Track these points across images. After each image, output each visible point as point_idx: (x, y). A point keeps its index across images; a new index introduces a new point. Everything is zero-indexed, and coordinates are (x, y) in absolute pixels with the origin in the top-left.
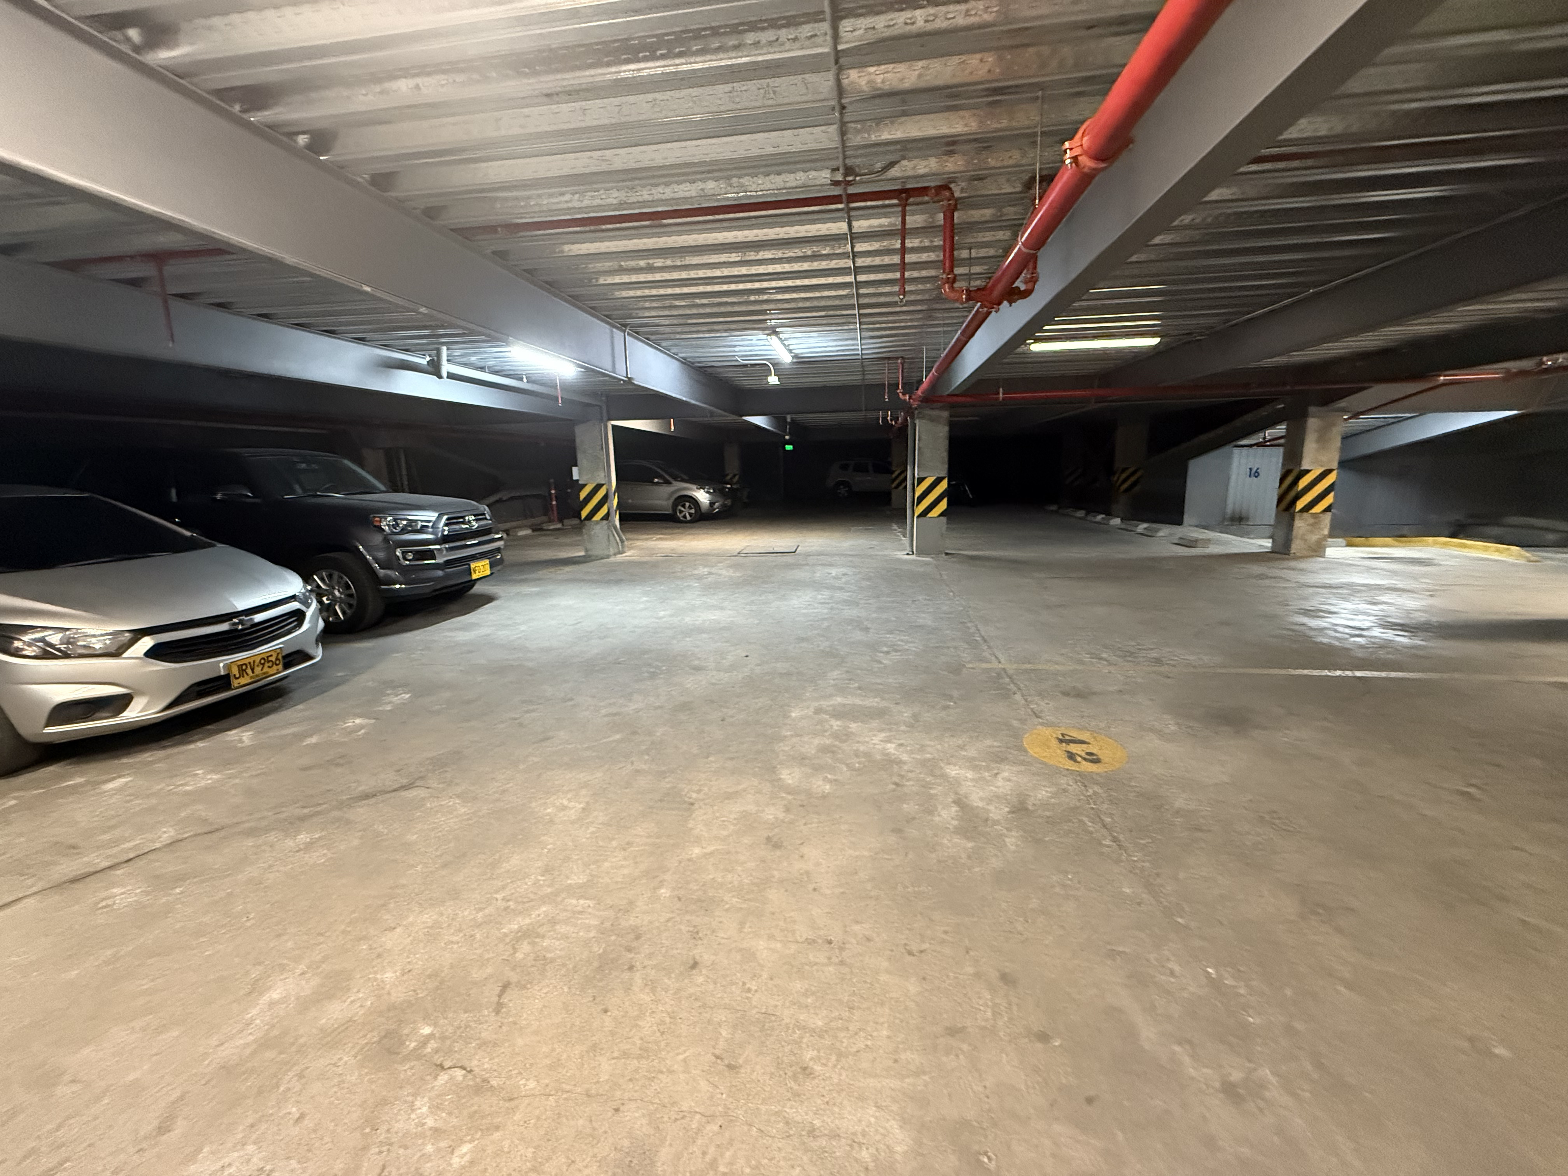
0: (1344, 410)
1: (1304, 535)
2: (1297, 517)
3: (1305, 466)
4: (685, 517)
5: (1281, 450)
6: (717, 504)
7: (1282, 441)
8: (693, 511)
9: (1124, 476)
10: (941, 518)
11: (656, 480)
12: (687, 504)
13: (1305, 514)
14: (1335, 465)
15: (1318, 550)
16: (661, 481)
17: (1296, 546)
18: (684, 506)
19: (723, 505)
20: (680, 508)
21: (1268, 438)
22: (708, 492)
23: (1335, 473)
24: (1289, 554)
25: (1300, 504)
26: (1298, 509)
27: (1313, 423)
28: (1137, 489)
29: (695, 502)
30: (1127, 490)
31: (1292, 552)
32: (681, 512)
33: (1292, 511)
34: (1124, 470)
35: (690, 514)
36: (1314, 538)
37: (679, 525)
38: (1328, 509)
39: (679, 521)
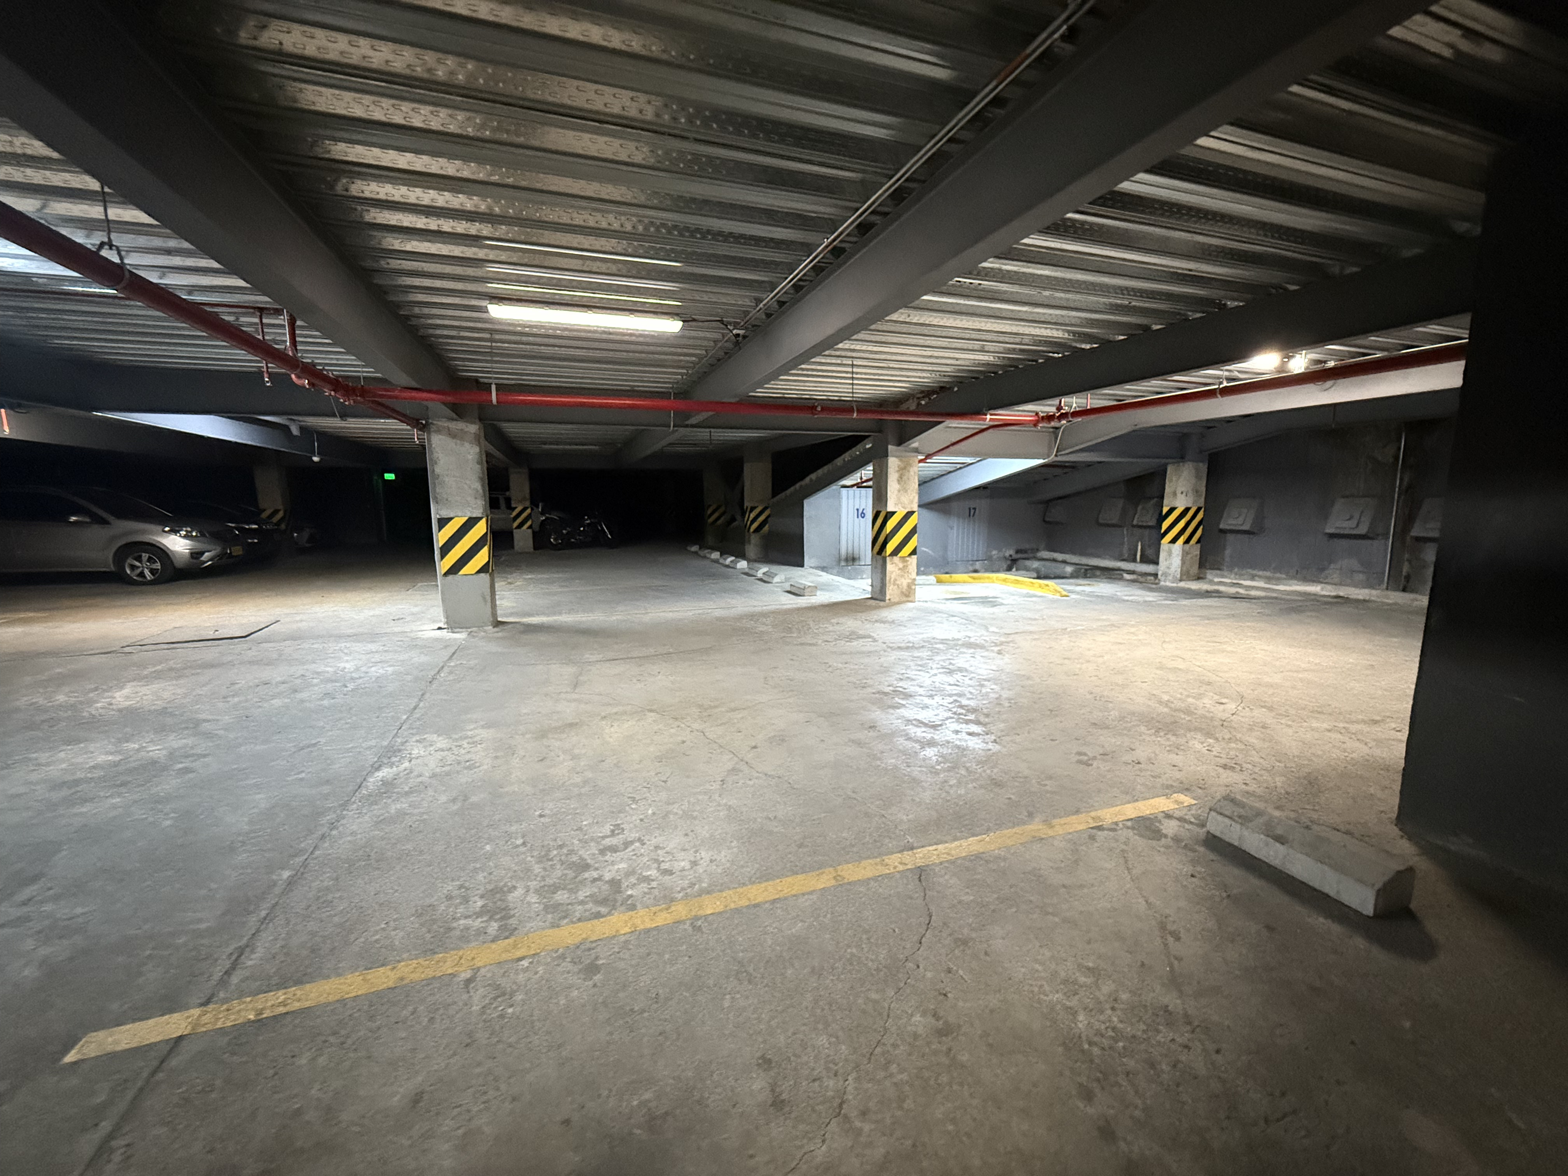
0: (917, 451)
1: (895, 580)
2: (888, 559)
3: (890, 508)
4: (142, 574)
5: (870, 491)
6: (207, 555)
7: (870, 483)
8: (158, 566)
9: (752, 516)
10: (482, 575)
11: (73, 519)
12: (145, 556)
13: (895, 558)
14: (915, 507)
15: (908, 594)
16: (88, 520)
17: (891, 592)
18: (139, 559)
19: (221, 556)
20: (130, 561)
21: (864, 478)
22: (185, 537)
23: (915, 515)
24: (884, 601)
25: (890, 547)
26: (888, 554)
27: (893, 463)
28: (766, 528)
29: (162, 553)
30: (757, 530)
31: (887, 598)
32: (133, 567)
33: (883, 554)
34: (752, 509)
35: (152, 571)
36: (904, 582)
37: (133, 588)
38: (914, 552)
39: (129, 581)
